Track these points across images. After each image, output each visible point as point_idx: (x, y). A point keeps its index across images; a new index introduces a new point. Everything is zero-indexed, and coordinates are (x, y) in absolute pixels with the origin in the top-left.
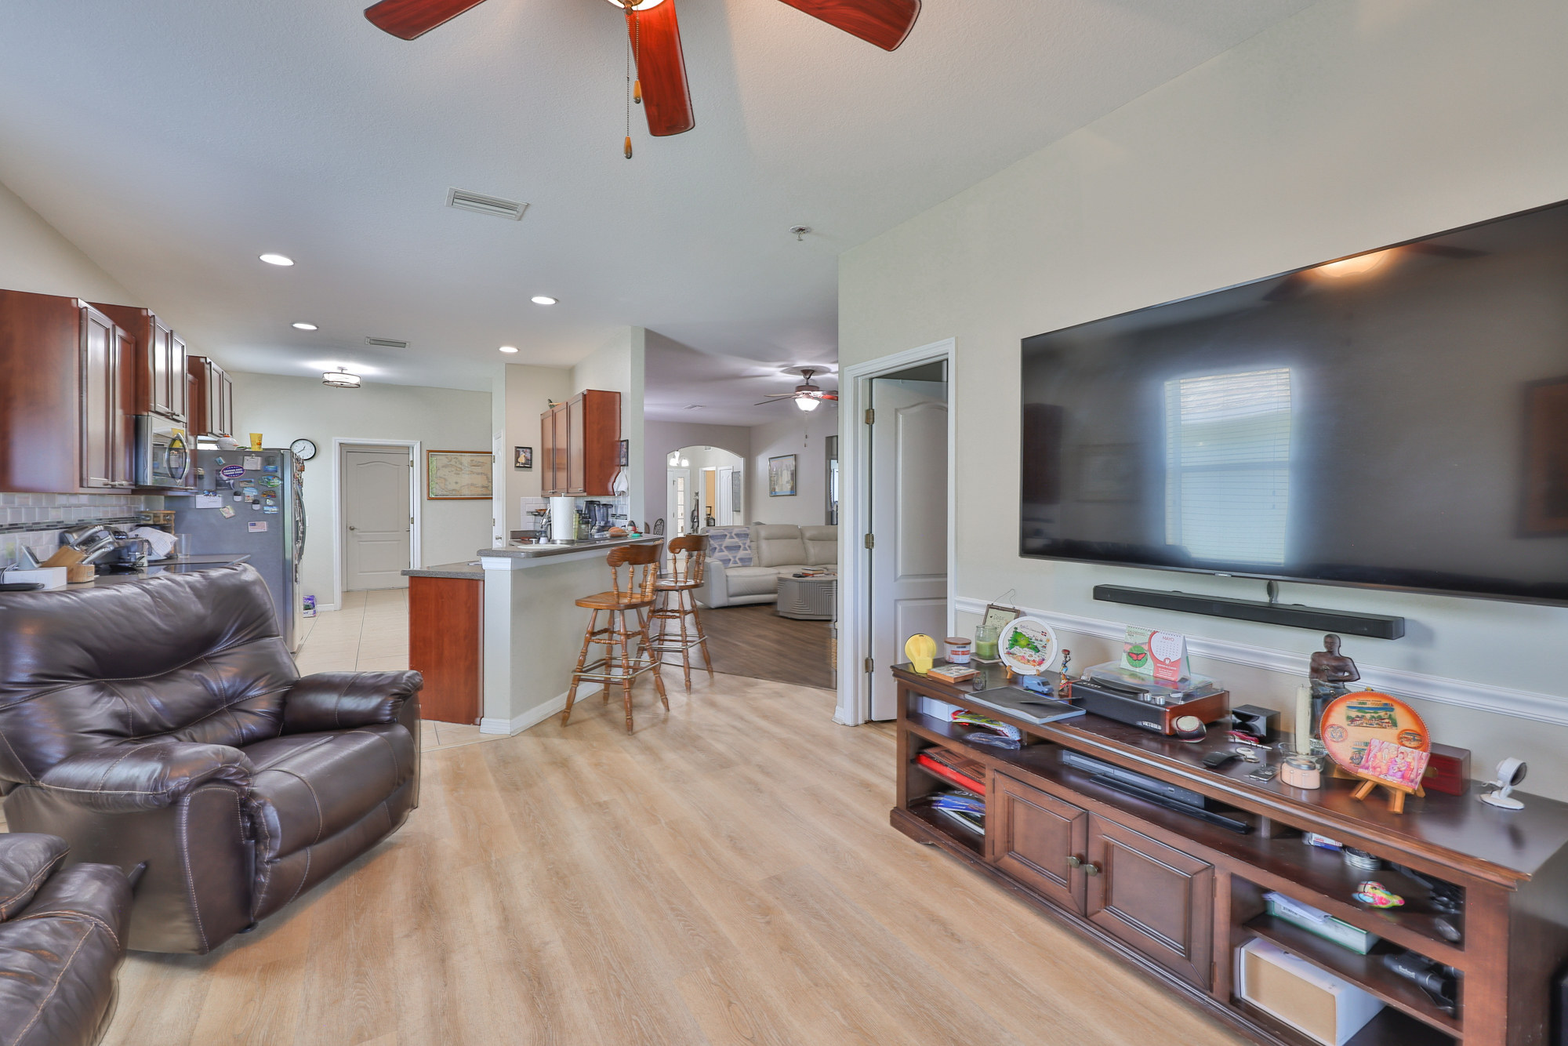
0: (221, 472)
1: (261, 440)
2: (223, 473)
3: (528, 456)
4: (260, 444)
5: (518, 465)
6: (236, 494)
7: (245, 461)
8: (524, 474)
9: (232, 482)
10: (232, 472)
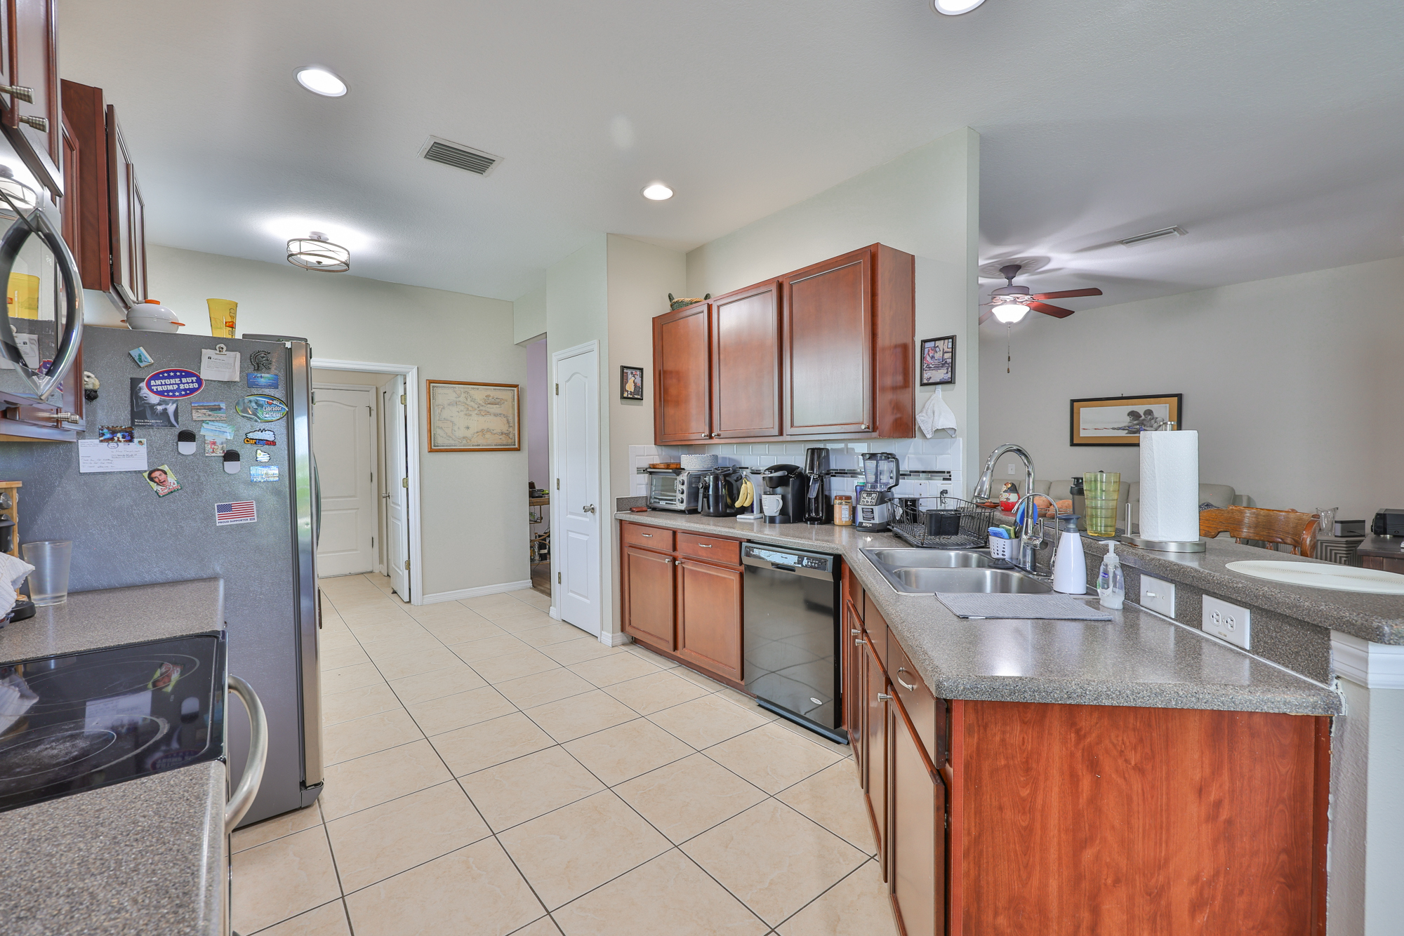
0: (143, 385)
1: (233, 317)
2: (149, 387)
3: (638, 381)
4: (232, 326)
5: (625, 395)
6: (187, 436)
7: (204, 360)
8: (631, 409)
9: (171, 408)
10: (171, 384)
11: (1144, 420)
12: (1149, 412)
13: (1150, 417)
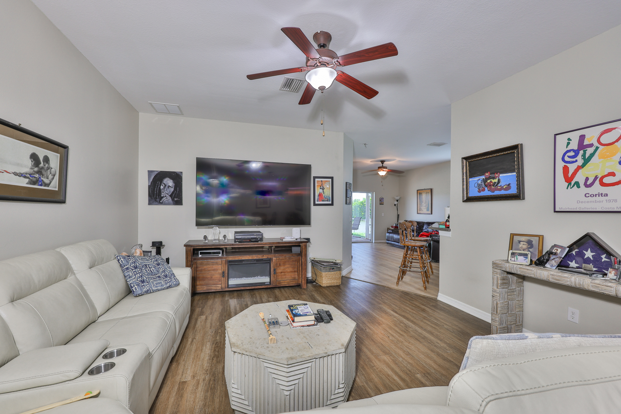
11: (42, 168)
12: (46, 160)
13: (47, 165)
